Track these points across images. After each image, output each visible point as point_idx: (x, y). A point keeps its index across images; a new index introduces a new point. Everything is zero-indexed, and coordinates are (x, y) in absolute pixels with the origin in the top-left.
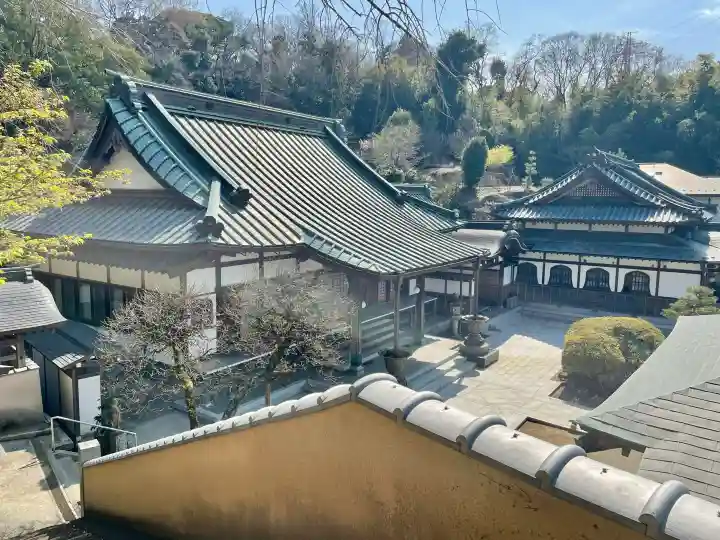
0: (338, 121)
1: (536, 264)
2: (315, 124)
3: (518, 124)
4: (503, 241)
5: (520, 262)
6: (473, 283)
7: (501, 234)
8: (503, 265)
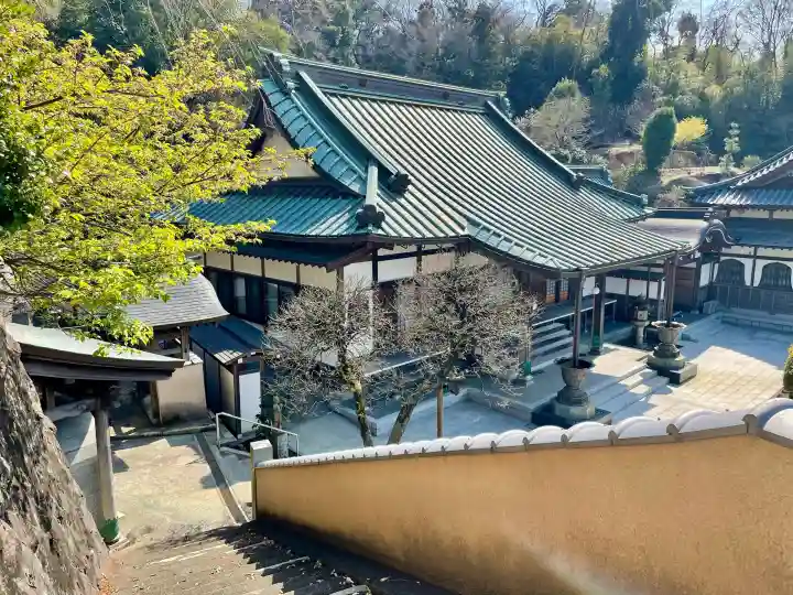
0: (502, 94)
1: (742, 260)
2: (474, 99)
3: (715, 91)
4: (704, 233)
5: (723, 258)
6: (663, 283)
7: (702, 224)
8: (700, 262)
